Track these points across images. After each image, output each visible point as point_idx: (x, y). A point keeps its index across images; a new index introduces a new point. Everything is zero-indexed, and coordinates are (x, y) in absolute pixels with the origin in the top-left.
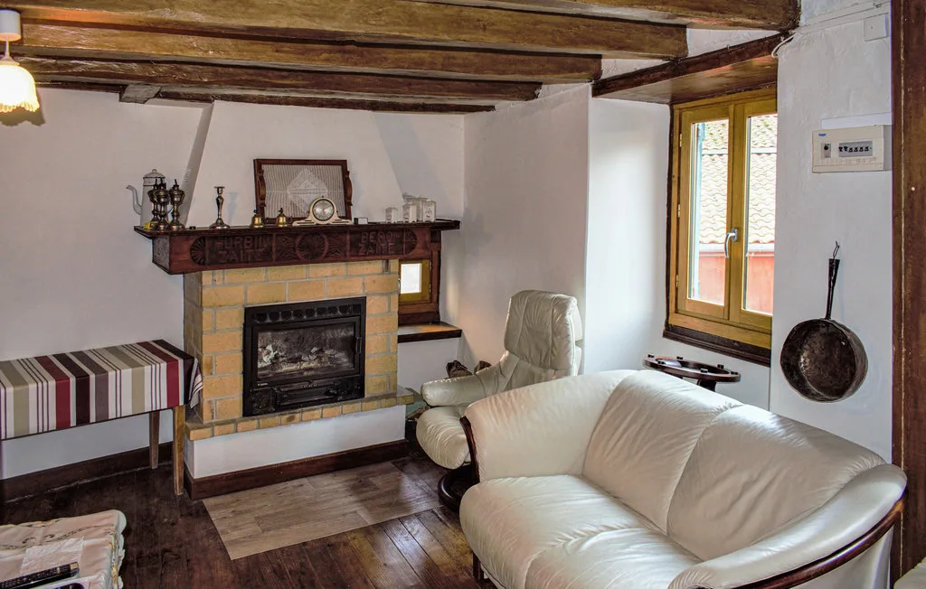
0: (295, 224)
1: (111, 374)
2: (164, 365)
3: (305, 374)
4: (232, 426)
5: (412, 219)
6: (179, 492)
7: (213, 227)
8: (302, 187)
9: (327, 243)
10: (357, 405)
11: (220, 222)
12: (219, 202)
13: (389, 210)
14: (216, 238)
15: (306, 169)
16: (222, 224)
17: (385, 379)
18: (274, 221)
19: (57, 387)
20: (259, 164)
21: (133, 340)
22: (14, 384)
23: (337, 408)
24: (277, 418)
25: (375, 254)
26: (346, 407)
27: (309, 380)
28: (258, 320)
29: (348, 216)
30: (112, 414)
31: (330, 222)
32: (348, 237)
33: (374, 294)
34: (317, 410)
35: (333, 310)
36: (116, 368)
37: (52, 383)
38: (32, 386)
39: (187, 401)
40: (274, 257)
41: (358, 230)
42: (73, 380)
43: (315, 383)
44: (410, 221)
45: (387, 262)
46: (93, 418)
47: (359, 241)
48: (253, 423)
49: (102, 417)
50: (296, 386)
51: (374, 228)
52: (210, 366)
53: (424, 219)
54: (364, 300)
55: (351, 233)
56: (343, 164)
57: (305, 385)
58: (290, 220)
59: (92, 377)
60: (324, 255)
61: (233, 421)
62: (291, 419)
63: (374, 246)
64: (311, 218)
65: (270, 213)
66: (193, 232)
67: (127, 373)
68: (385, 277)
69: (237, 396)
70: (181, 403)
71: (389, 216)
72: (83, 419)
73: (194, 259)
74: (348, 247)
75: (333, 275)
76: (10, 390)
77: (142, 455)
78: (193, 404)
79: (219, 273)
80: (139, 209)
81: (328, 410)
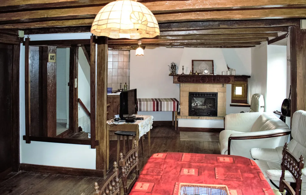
0: (200, 74)
1: (163, 102)
2: (173, 102)
3: (203, 109)
4: (186, 117)
5: (229, 74)
6: (176, 130)
7: (182, 74)
8: (202, 66)
9: (207, 79)
10: (215, 117)
11: (183, 73)
12: (183, 69)
13: (222, 72)
14: (182, 77)
15: (204, 62)
16: (184, 74)
17: (223, 113)
18: (195, 73)
19: (153, 103)
20: (193, 61)
21: (169, 98)
22: (146, 102)
23: (210, 117)
24: (195, 117)
25: (219, 82)
26: (212, 118)
27: (203, 110)
28: (192, 96)
29: (213, 73)
30: (163, 110)
31: (208, 74)
32: (212, 78)
33: (220, 92)
34: (205, 117)
35: (210, 95)
36: (164, 101)
37: (152, 102)
38: (149, 102)
39: (177, 110)
40: (195, 81)
41: (214, 76)
42: (156, 102)
43: (205, 111)
44: (228, 75)
45: (223, 84)
46: (159, 110)
47: (215, 79)
48: (190, 117)
49: (161, 110)
50: (200, 111)
51: (218, 76)
52: (182, 103)
53: (232, 75)
54: (217, 93)
55: (213, 77)
56: (213, 61)
57: (203, 111)
58: (198, 74)
59: (159, 102)
60: (206, 82)
61: (187, 116)
62: (199, 118)
63: (219, 80)
64: (203, 73)
65: (194, 72)
66: (178, 75)
67: (166, 103)
68: (223, 88)
69: (187, 111)
70: (176, 110)
71: (222, 74)
72: (157, 110)
73: (178, 81)
74: (212, 80)
75: (209, 87)
76: (145, 102)
77: (171, 122)
78: (179, 111)
79: (184, 84)
80: (170, 70)
81: (207, 117)
